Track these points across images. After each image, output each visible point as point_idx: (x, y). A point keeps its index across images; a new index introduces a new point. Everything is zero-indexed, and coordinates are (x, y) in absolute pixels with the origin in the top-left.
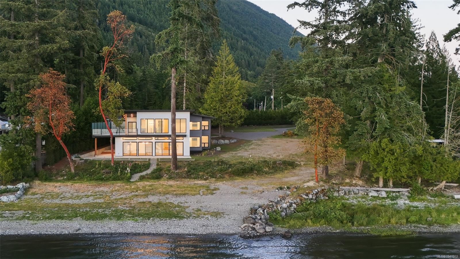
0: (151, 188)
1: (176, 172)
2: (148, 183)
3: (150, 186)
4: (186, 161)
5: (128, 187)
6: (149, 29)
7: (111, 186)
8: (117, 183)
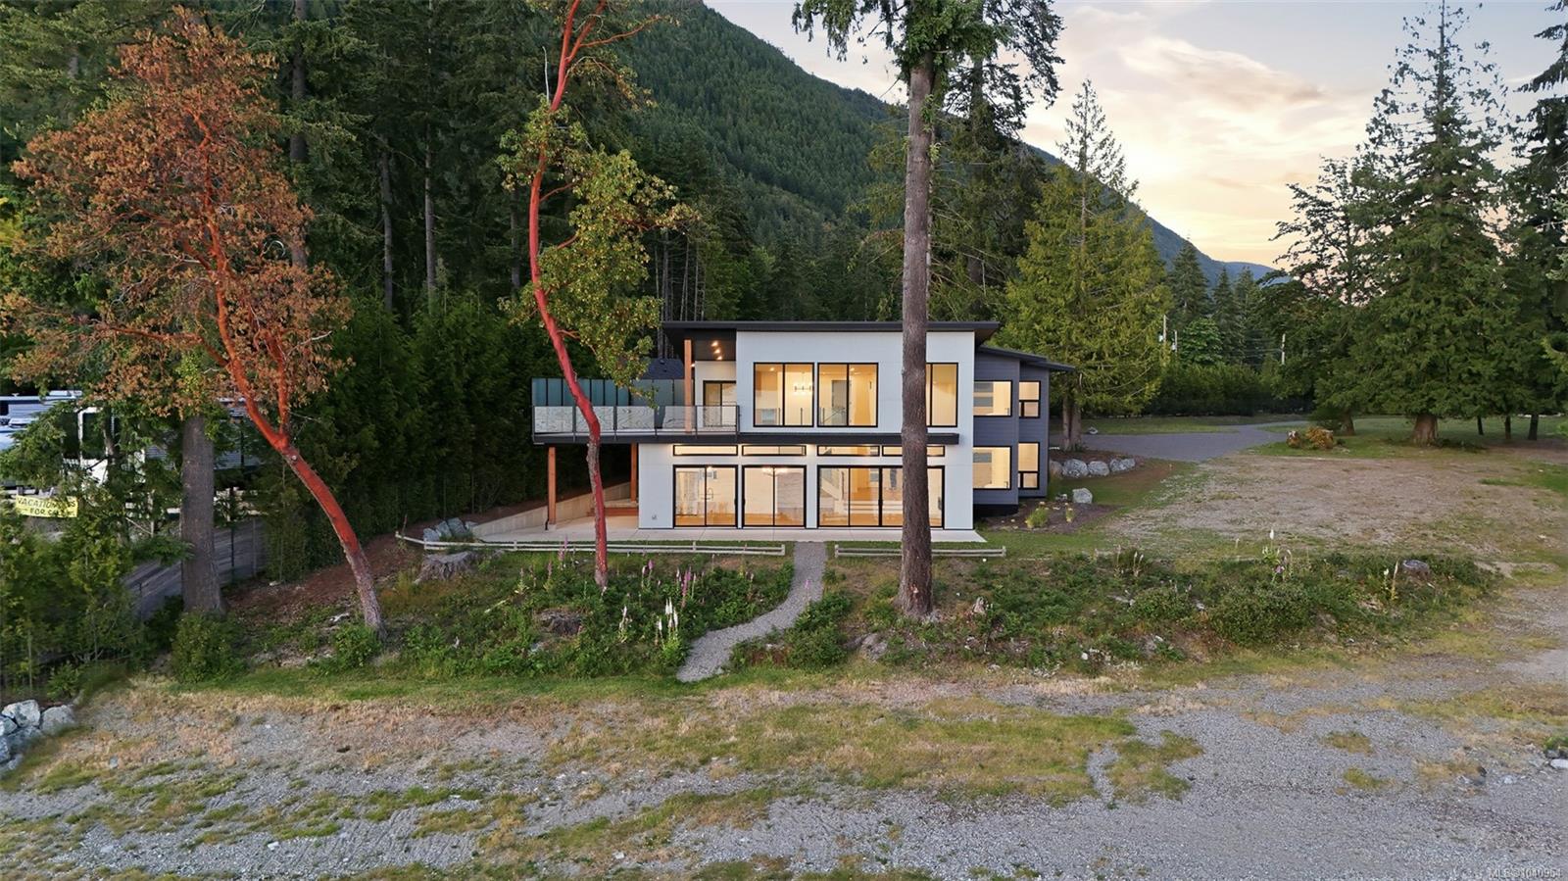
0: (789, 735)
1: (927, 621)
2: (775, 695)
3: (790, 718)
4: (964, 559)
5: (660, 722)
6: (806, 202)
7: (559, 718)
8: (600, 697)
